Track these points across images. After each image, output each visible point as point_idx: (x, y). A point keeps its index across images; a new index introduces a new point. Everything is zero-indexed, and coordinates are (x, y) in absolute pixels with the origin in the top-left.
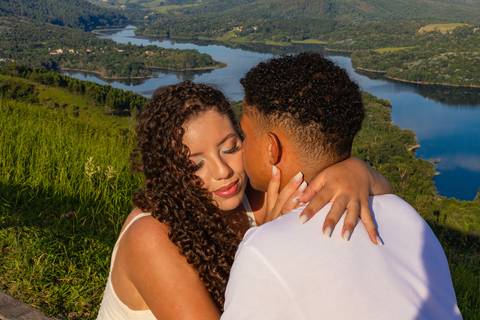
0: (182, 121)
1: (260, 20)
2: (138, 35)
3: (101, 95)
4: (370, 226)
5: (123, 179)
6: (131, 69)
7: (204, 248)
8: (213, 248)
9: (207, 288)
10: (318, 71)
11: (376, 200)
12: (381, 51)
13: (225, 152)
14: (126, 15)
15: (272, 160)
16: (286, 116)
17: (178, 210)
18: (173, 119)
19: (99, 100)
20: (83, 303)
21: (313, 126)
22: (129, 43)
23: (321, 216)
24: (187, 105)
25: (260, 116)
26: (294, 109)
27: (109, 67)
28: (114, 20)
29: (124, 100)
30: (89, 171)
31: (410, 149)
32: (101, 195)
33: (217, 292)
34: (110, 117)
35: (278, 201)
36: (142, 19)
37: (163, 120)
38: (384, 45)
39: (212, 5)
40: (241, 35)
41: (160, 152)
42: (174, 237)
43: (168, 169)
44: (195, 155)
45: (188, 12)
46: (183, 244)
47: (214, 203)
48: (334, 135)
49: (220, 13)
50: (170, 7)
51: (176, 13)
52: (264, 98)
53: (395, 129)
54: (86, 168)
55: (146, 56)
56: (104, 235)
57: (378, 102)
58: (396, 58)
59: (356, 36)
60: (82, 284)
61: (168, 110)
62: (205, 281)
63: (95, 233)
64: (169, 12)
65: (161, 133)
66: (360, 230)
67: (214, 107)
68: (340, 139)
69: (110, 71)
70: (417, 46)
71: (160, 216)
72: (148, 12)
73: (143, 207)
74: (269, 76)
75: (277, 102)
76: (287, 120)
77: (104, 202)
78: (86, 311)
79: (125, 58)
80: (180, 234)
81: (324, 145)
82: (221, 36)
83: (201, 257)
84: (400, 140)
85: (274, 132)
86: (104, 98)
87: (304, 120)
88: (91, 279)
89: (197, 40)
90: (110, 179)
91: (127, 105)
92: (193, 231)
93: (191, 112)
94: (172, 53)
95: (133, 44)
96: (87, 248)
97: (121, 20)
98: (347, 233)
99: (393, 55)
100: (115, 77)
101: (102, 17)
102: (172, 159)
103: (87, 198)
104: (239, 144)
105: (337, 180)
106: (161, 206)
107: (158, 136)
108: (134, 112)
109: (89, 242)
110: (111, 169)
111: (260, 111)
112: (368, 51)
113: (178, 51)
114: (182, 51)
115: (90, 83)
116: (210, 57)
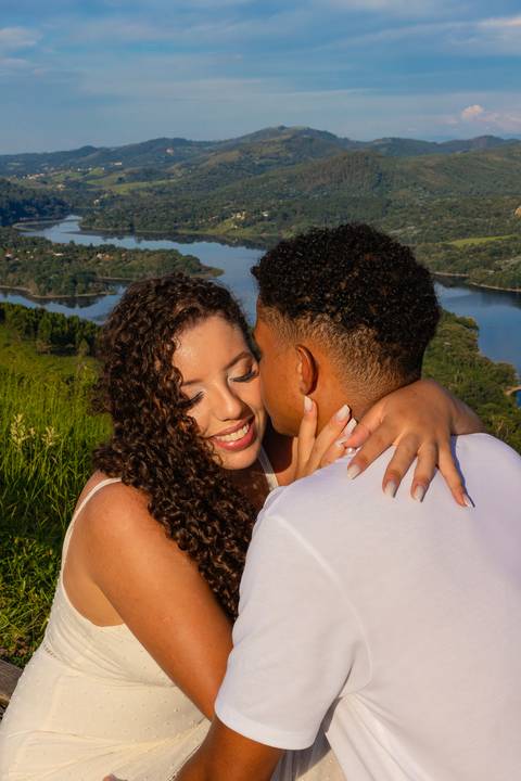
0: (172, 332)
1: (273, 202)
2: (85, 230)
3: (31, 325)
4: (454, 479)
5: (71, 448)
6: (75, 282)
7: (202, 526)
8: (216, 525)
9: (211, 587)
10: (368, 251)
11: (461, 441)
12: (459, 243)
13: (236, 380)
14: (65, 199)
15: (304, 387)
16: (322, 320)
17: (163, 468)
18: (158, 327)
19: (27, 332)
20: (16, 635)
21: (363, 333)
22: (72, 242)
23: (380, 465)
24: (179, 308)
25: (283, 322)
26: (334, 309)
27: (42, 279)
28: (46, 207)
29: (66, 329)
30: (19, 437)
31: (508, 393)
32: (36, 473)
33: (226, 592)
34: (45, 357)
35: (315, 449)
36: (91, 204)
37: (141, 330)
38: (463, 235)
39: (198, 181)
40: (244, 224)
41: (136, 378)
42: (156, 511)
43: (146, 405)
44: (190, 383)
45: (161, 193)
46: (171, 520)
47: (215, 459)
48: (395, 346)
49: (212, 193)
50: (132, 186)
51: (144, 194)
52: (288, 294)
53: (485, 362)
54: (13, 431)
55: (99, 261)
56: (45, 532)
57: (458, 322)
58: (483, 254)
59: (420, 222)
60: (14, 606)
61: (150, 315)
62: (207, 576)
63: (30, 530)
64: (132, 192)
65: (139, 351)
66: (437, 485)
67: (219, 312)
68: (405, 352)
69: (42, 286)
70: (515, 235)
71: (134, 479)
72: (99, 194)
73: (109, 471)
74: (295, 262)
75: (308, 299)
76: (323, 326)
77: (42, 483)
78: (20, 647)
79: (66, 265)
80: (166, 504)
81: (379, 361)
82: (213, 228)
83: (199, 539)
84: (492, 379)
85: (306, 344)
86: (36, 328)
87: (349, 325)
88: (27, 598)
89: (177, 234)
90: (51, 448)
91: (70, 338)
92: (186, 499)
93: (187, 318)
94: (139, 257)
95: (77, 243)
96: (19, 552)
97: (57, 207)
98: (419, 491)
99: (478, 250)
100: (50, 295)
101: (28, 203)
102: (154, 389)
103: (16, 477)
104: (255, 367)
105: (402, 412)
106: (136, 464)
107: (134, 354)
108: (83, 347)
109: (21, 544)
110: (51, 432)
111: (283, 314)
112: (440, 244)
113: (149, 253)
114: (154, 252)
115: (13, 306)
116: (197, 260)
